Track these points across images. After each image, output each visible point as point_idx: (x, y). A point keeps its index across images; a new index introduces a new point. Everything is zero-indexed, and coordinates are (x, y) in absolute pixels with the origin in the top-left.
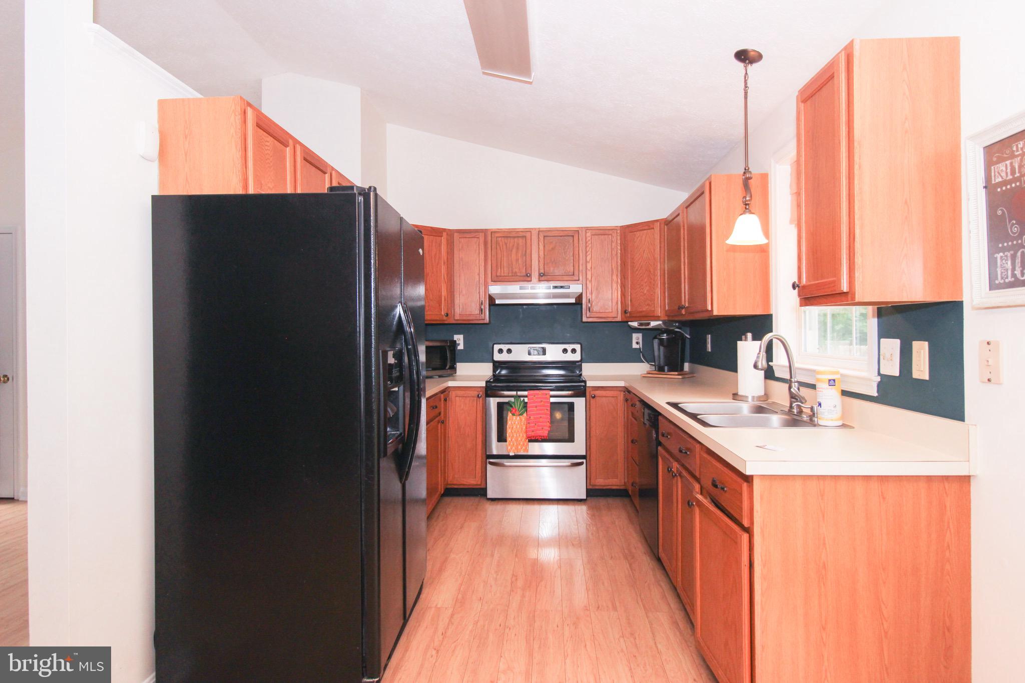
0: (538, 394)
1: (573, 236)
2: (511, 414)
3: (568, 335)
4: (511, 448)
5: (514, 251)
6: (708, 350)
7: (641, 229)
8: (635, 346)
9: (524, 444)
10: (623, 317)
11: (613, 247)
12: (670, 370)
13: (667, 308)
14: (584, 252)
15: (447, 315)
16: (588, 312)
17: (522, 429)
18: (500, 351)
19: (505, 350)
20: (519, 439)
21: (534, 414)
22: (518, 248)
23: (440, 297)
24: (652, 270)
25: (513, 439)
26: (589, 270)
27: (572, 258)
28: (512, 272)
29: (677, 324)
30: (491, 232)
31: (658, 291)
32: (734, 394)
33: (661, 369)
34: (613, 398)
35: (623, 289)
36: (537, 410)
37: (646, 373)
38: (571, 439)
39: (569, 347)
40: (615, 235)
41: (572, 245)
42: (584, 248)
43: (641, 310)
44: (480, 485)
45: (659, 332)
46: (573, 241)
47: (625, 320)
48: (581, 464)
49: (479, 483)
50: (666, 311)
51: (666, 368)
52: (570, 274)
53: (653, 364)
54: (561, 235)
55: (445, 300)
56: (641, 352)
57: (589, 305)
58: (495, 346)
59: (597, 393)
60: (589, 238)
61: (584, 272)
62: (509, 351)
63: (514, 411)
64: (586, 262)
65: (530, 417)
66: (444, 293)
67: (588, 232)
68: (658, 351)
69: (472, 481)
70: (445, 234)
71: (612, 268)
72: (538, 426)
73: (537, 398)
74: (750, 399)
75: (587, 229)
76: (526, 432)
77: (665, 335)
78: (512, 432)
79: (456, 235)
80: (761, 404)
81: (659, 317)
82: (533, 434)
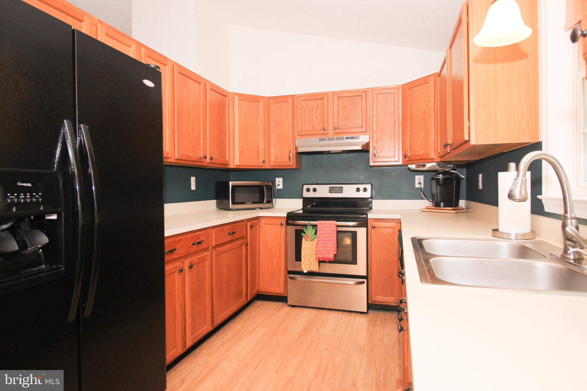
0: (326, 224)
1: (361, 96)
2: (304, 240)
3: (362, 177)
4: (305, 267)
5: (315, 110)
6: (479, 188)
7: (418, 84)
8: (417, 186)
9: (315, 264)
10: (404, 161)
11: (395, 102)
12: (444, 206)
13: (439, 151)
14: (371, 109)
15: (264, 162)
16: (374, 157)
17: (314, 251)
18: (308, 190)
19: (311, 189)
20: (312, 260)
21: (322, 240)
22: (317, 108)
23: (258, 148)
24: (427, 120)
25: (306, 260)
26: (375, 123)
27: (361, 113)
28: (313, 128)
29: (451, 166)
30: (297, 97)
31: (432, 137)
32: (494, 230)
33: (437, 205)
34: (391, 229)
35: (404, 137)
36: (325, 237)
37: (425, 208)
38: (354, 261)
39: (362, 187)
40: (396, 92)
41: (361, 103)
42: (371, 104)
43: (418, 154)
44: (284, 294)
45: (436, 173)
46: (362, 99)
47: (405, 163)
48: (363, 282)
49: (283, 292)
50: (439, 153)
51: (442, 204)
52: (359, 127)
53: (431, 200)
54: (351, 95)
55: (262, 150)
56: (422, 191)
57: (375, 152)
58: (304, 186)
59: (377, 224)
60: (375, 97)
61: (371, 124)
62: (315, 190)
63: (307, 237)
64: (373, 116)
65: (319, 243)
66: (262, 145)
67: (374, 91)
68: (436, 190)
69: (277, 290)
70: (262, 100)
71: (394, 120)
72: (326, 250)
73: (325, 227)
74: (513, 237)
75: (373, 89)
76: (316, 254)
77: (441, 175)
78: (305, 253)
79: (271, 100)
80: (526, 243)
81: (433, 159)
82: (321, 256)
